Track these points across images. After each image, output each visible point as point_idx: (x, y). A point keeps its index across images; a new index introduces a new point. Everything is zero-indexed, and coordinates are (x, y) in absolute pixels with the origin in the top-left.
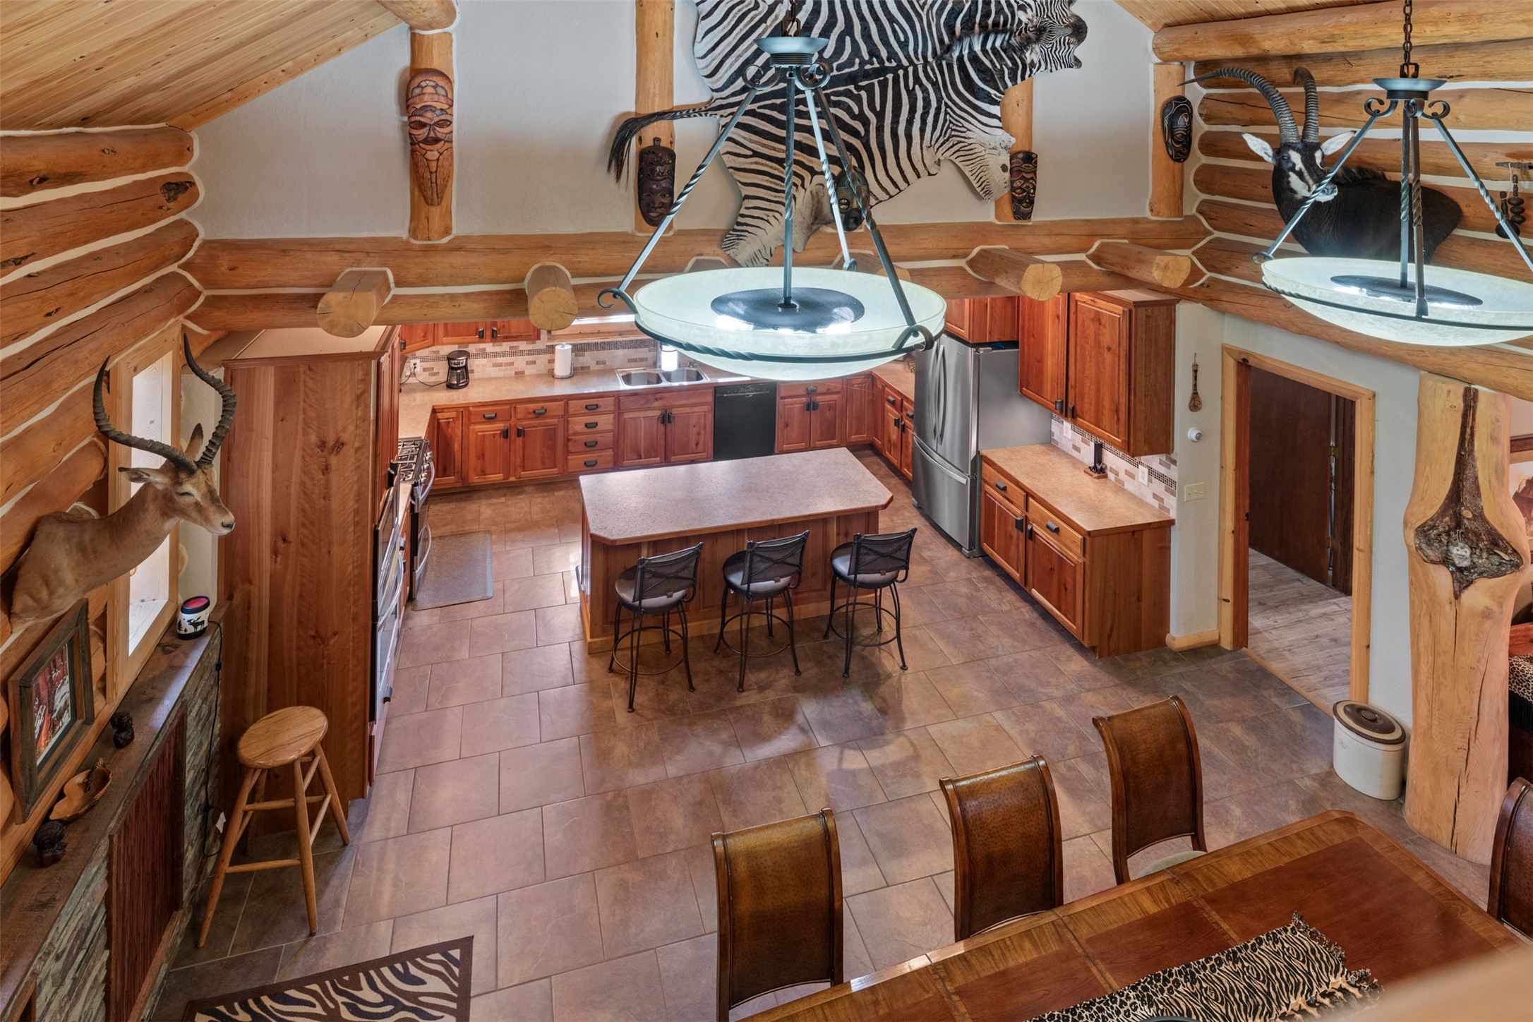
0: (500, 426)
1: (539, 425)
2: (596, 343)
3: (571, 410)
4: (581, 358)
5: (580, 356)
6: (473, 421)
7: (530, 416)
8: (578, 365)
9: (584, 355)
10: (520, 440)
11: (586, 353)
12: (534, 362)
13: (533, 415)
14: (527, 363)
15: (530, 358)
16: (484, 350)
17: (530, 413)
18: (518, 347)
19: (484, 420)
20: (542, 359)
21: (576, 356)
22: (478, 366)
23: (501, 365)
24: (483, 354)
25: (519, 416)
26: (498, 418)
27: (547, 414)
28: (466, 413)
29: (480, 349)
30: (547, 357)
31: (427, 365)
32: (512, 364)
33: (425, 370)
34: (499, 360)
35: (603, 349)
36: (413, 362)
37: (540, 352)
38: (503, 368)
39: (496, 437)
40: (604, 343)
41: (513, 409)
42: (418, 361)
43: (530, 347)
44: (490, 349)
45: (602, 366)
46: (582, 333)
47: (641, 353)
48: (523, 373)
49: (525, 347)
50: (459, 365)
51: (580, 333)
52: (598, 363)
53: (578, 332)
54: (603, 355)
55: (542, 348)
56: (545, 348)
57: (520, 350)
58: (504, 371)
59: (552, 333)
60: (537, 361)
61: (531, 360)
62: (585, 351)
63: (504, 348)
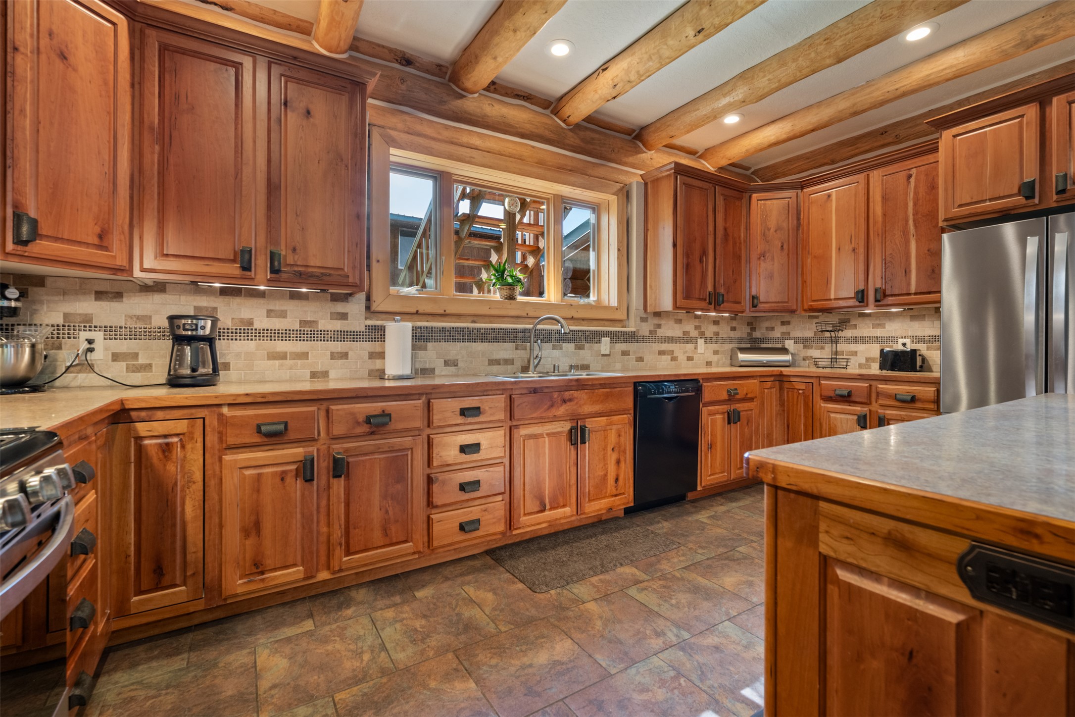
0: (297, 452)
1: (377, 450)
2: (443, 329)
3: (436, 419)
4: (421, 353)
6: (231, 440)
7: (360, 430)
8: (419, 366)
9: (425, 349)
10: (339, 486)
11: (430, 345)
12: (345, 355)
13: (365, 428)
14: (333, 356)
15: (338, 346)
16: (250, 322)
17: (358, 423)
18: (315, 322)
19: (257, 439)
20: (363, 349)
21: (417, 347)
22: (238, 355)
23: (283, 356)
24: (246, 330)
25: (338, 430)
26: (292, 435)
27: (392, 426)
28: (212, 422)
29: (242, 321)
30: (373, 346)
31: (123, 346)
32: (304, 355)
33: (116, 357)
34: (281, 346)
35: (455, 340)
36: (84, 335)
37: (354, 336)
38: (289, 362)
39: (290, 479)
40: (454, 329)
41: (322, 414)
42: (98, 336)
43: (338, 325)
44: (262, 322)
45: (453, 369)
46: (421, 311)
47: (505, 350)
48: (325, 374)
49: (326, 324)
50: (196, 329)
51: (417, 311)
52: (447, 363)
53: (414, 311)
54: (455, 349)
55: (358, 329)
56: (363, 329)
57: (320, 328)
58: (291, 369)
59: (375, 307)
60: (350, 354)
61: (339, 350)
62: (427, 340)
63: (291, 323)
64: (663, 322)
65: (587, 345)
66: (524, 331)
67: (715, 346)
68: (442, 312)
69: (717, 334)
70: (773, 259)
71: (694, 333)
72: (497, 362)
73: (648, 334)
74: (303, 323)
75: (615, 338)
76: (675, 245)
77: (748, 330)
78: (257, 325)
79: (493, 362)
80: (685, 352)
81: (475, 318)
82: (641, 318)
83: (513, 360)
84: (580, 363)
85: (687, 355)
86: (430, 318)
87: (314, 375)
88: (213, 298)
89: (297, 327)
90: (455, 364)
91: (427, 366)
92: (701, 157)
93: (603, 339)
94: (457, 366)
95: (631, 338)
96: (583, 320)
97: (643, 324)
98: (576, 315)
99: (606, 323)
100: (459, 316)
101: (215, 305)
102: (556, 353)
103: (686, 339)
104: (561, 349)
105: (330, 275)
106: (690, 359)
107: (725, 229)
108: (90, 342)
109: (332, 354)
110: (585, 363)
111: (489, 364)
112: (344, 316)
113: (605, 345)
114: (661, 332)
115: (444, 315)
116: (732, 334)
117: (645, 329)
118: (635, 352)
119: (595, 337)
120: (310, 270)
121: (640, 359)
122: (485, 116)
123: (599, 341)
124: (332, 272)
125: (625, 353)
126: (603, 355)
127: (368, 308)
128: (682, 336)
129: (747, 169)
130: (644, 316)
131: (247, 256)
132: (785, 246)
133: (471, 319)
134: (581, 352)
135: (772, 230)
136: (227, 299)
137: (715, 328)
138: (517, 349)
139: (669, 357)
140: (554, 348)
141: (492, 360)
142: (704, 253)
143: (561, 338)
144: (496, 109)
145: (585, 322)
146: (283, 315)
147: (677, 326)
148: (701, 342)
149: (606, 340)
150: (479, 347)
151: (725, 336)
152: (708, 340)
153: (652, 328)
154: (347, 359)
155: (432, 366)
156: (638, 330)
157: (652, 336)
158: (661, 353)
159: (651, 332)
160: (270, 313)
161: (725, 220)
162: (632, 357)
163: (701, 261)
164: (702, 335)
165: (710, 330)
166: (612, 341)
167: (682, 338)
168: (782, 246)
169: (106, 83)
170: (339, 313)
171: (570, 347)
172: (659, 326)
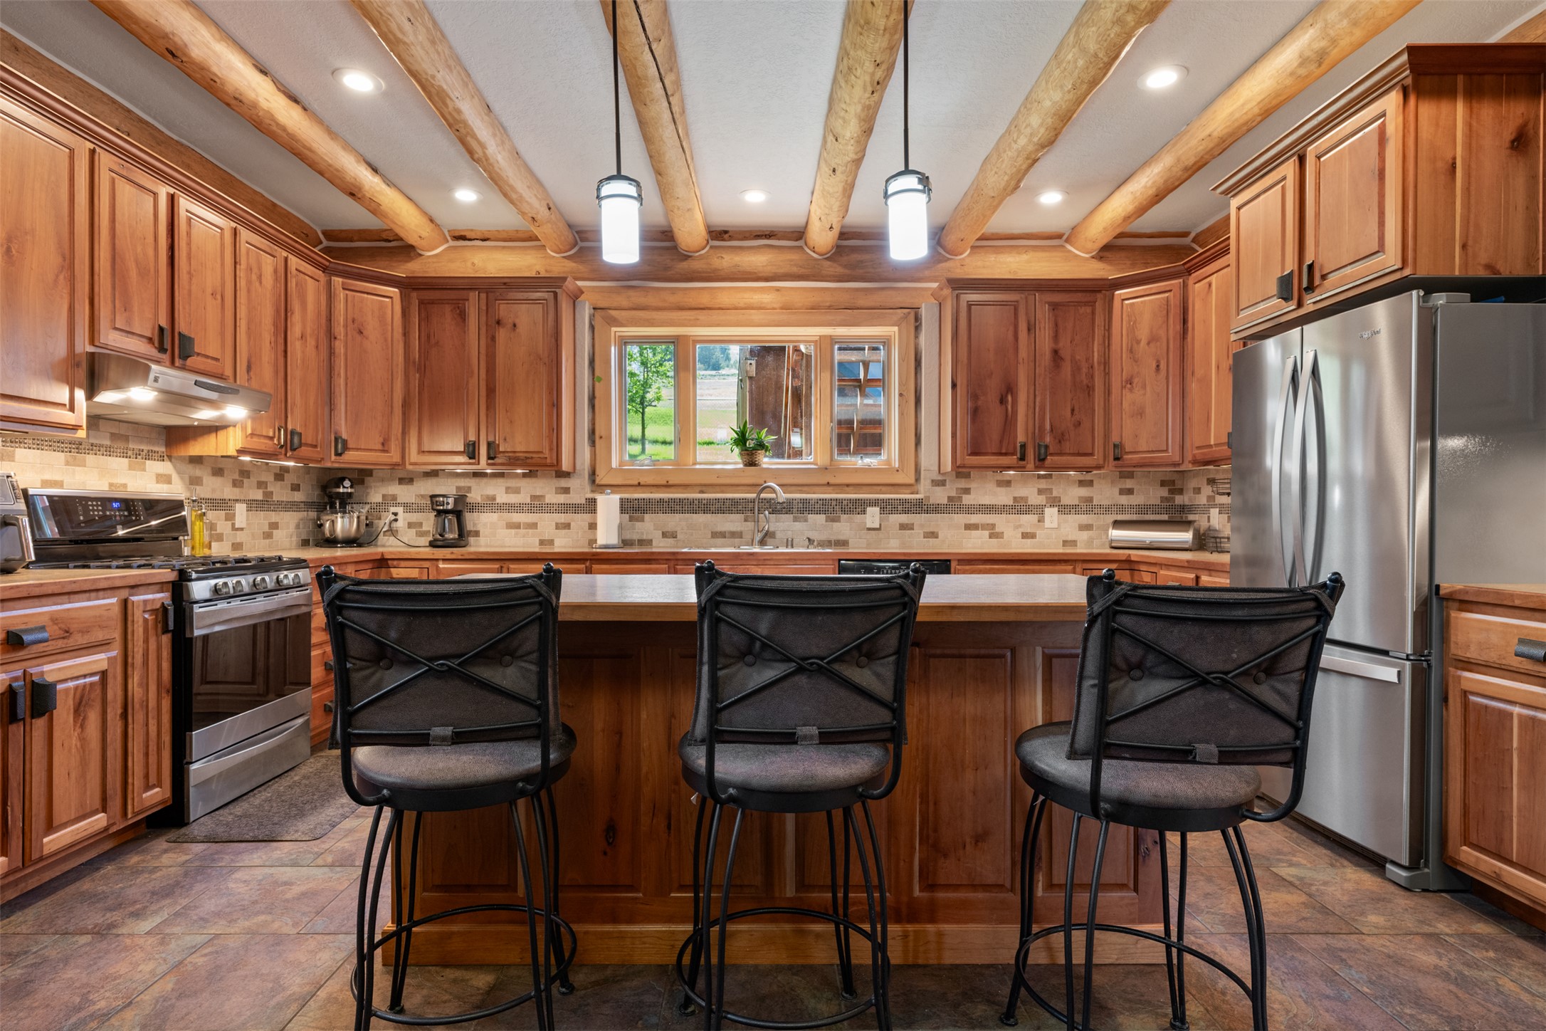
2: (661, 501)
4: (638, 524)
5: (637, 520)
8: (627, 535)
9: (642, 520)
11: (647, 516)
12: (567, 526)
14: (558, 526)
15: (562, 518)
16: (494, 498)
18: (543, 497)
20: (580, 520)
21: (631, 519)
22: (485, 525)
23: (517, 526)
24: (491, 505)
29: (488, 497)
30: (587, 517)
31: (414, 517)
32: (534, 526)
33: (410, 525)
34: (517, 517)
35: (673, 511)
36: (393, 509)
37: (575, 508)
38: (522, 531)
40: (674, 500)
42: (400, 510)
43: (561, 499)
44: (502, 498)
45: (671, 541)
46: (642, 483)
47: (732, 522)
48: (551, 542)
49: (553, 498)
50: (443, 505)
51: (639, 483)
52: (665, 535)
53: (636, 483)
54: (674, 521)
55: (579, 502)
56: (584, 502)
57: (547, 502)
58: (524, 537)
59: (597, 481)
60: (572, 524)
61: (563, 521)
62: (645, 512)
63: (523, 498)
64: (973, 485)
65: (844, 517)
66: (747, 501)
67: (1084, 519)
68: (665, 483)
69: (1090, 500)
70: (1144, 387)
71: (1035, 499)
72: (722, 535)
73: (946, 502)
74: (534, 497)
75: (887, 507)
76: (954, 386)
77: (1164, 492)
78: (499, 500)
79: (715, 535)
80: (1017, 527)
81: (703, 488)
82: (933, 481)
83: (741, 532)
84: (833, 538)
85: (1021, 530)
86: (653, 489)
87: (542, 542)
88: (468, 480)
89: (528, 501)
90: (673, 535)
91: (644, 537)
92: (1067, 241)
93: (869, 509)
94: (676, 537)
95: (920, 507)
96: (848, 485)
97: (938, 489)
98: (832, 481)
99: (884, 489)
100: (685, 487)
101: (469, 485)
102: (798, 526)
103: (1020, 507)
104: (806, 521)
105: (532, 458)
106: (1025, 536)
107: (1055, 352)
108: (395, 514)
109: (557, 524)
110: (841, 538)
111: (713, 537)
112: (566, 491)
113: (873, 516)
114: (967, 500)
115: (668, 486)
116: (1124, 500)
117: (940, 496)
118: (922, 526)
119: (859, 507)
120: (518, 455)
121: (933, 535)
122: (716, 270)
123: (864, 512)
124: (534, 455)
125: (903, 527)
126: (869, 529)
127: (593, 482)
128: (1011, 503)
129: (1185, 234)
130: (940, 478)
131: (471, 448)
132: (1163, 366)
133: (700, 488)
134: (835, 525)
135: (1143, 343)
136: (477, 480)
137: (1084, 492)
138: (746, 520)
139: (986, 533)
140: (795, 520)
141: (716, 533)
142: (1009, 389)
143: (806, 508)
144: (727, 260)
145: (851, 488)
146: (517, 491)
147: (1002, 490)
148: (1051, 513)
149: (873, 512)
150: (701, 518)
151: (1105, 502)
152: (1064, 509)
153: (953, 494)
154: (569, 529)
155: (650, 538)
156: (928, 498)
157: (954, 506)
158: (969, 527)
159: (950, 499)
160: (508, 490)
161: (1056, 337)
162: (918, 532)
163: (1002, 401)
164: (1054, 502)
165: (1072, 494)
166: (883, 511)
167: (1013, 507)
168: (1158, 366)
169: (386, 340)
170: (562, 488)
171: (820, 519)
172: (967, 491)
